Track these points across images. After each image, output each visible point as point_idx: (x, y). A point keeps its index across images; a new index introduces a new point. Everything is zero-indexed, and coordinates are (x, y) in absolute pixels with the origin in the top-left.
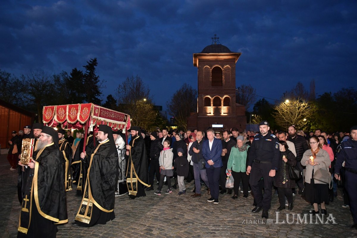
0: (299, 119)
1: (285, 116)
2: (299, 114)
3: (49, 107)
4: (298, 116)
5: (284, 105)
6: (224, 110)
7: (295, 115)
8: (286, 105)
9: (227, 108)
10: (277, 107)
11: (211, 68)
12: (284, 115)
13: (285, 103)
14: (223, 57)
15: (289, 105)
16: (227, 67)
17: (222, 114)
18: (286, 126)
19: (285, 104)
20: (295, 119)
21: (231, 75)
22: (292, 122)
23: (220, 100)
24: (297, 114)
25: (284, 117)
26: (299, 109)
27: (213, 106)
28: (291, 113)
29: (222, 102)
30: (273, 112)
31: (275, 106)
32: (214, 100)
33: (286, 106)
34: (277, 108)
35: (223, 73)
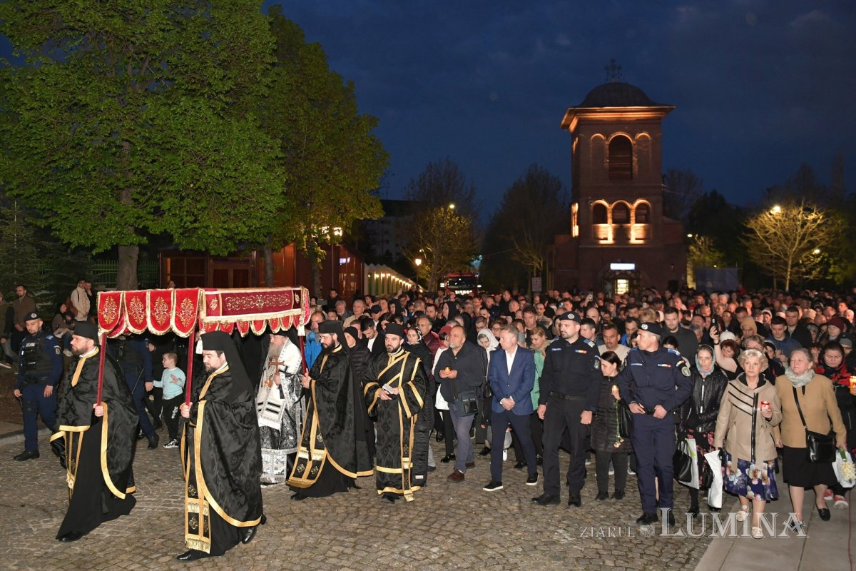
0: (803, 250)
1: (770, 243)
2: (803, 239)
3: (110, 295)
4: (800, 244)
5: (769, 216)
6: (636, 233)
7: (795, 240)
8: (774, 218)
9: (644, 227)
10: (752, 222)
11: (607, 140)
12: (770, 241)
13: (772, 212)
14: (635, 113)
15: (780, 218)
16: (643, 136)
17: (633, 241)
18: (774, 266)
19: (770, 214)
20: (794, 249)
21: (651, 155)
22: (786, 255)
23: (628, 211)
24: (798, 238)
25: (769, 246)
26: (802, 226)
27: (613, 223)
28: (786, 236)
29: (633, 214)
30: (743, 234)
31: (748, 220)
32: (614, 210)
33: (772, 220)
34: (752, 224)
35: (634, 149)
